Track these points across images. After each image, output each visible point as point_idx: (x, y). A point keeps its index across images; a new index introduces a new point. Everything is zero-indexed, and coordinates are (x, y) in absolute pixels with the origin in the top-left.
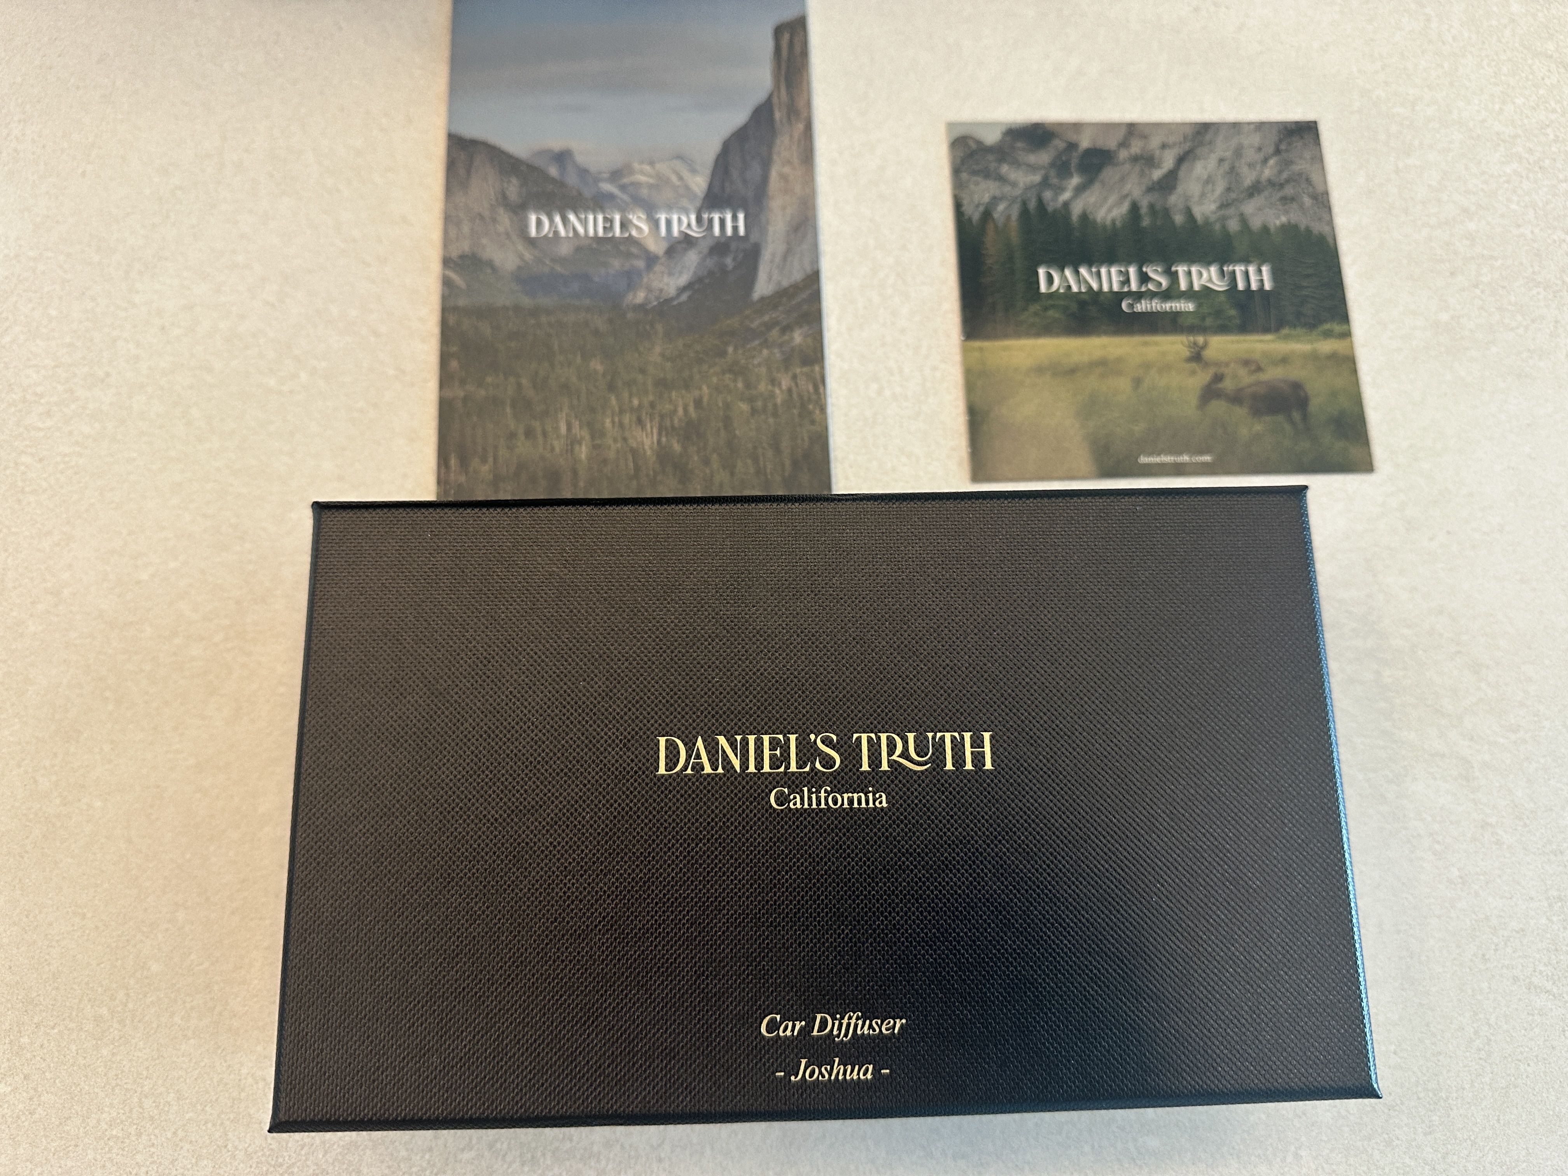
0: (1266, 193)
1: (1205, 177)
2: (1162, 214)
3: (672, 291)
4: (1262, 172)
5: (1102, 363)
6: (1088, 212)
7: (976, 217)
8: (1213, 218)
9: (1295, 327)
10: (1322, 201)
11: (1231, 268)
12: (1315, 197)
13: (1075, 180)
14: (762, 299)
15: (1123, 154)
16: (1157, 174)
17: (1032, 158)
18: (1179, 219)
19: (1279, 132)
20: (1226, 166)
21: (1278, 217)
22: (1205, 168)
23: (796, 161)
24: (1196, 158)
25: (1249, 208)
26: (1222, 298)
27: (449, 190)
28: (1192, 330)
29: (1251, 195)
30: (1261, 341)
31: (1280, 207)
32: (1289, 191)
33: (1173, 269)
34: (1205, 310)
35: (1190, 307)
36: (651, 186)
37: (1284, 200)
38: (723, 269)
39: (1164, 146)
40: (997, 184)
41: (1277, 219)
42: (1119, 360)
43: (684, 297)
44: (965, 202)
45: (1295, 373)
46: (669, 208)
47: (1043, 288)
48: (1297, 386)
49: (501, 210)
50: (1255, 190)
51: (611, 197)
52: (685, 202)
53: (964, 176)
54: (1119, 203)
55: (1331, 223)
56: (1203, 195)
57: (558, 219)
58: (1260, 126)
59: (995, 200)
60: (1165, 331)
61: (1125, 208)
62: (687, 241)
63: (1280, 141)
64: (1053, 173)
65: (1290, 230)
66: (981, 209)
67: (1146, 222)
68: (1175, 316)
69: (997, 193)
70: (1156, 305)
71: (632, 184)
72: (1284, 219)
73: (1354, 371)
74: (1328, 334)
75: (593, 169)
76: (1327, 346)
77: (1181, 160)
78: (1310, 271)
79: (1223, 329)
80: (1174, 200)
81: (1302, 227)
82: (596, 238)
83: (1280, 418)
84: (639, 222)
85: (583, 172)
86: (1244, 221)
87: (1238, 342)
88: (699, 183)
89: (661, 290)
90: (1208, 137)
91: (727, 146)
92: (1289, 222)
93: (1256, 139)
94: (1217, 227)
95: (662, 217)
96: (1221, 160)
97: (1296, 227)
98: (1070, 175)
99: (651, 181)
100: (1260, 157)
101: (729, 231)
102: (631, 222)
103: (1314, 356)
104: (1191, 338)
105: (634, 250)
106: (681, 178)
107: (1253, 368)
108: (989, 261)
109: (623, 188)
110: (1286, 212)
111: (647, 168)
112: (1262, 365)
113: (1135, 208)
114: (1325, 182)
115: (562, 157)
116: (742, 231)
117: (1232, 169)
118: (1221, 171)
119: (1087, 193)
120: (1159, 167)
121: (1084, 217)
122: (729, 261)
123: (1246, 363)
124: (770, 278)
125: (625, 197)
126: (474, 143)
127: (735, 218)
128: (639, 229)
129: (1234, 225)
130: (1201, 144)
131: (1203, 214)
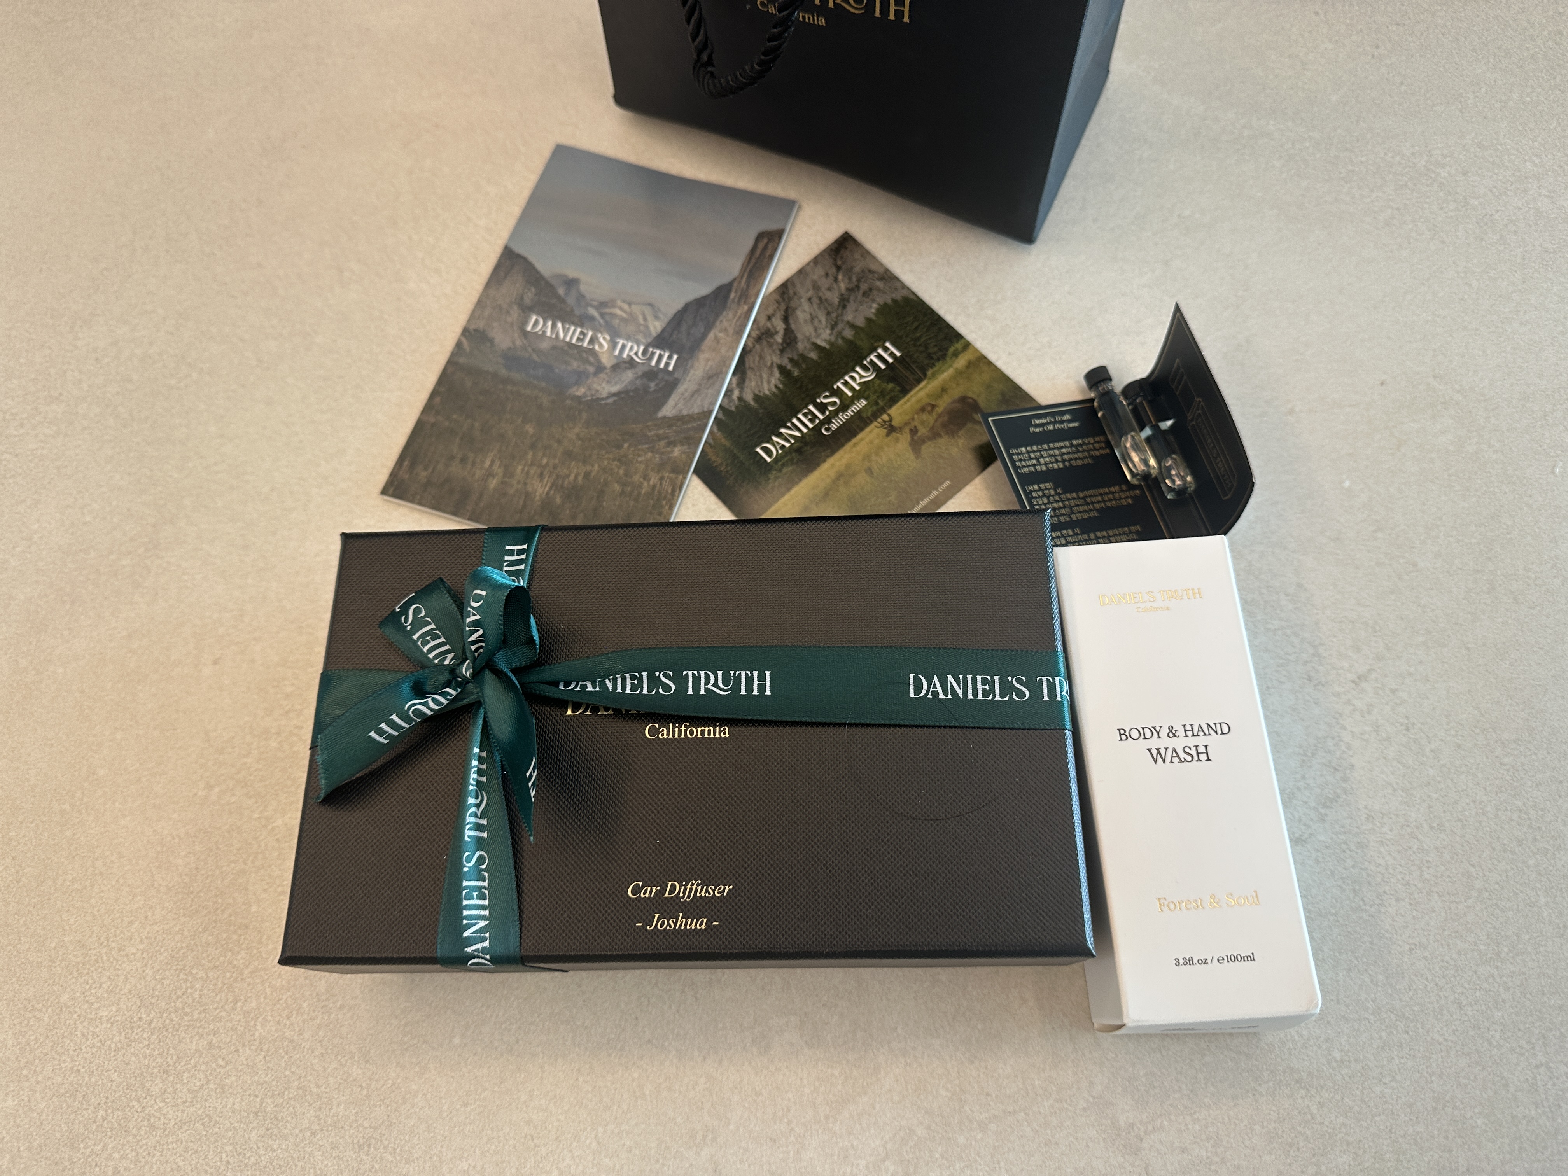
0: (852, 298)
1: (809, 317)
2: (800, 360)
4: (839, 287)
5: (840, 476)
6: (757, 392)
8: (833, 339)
9: (934, 365)
10: (888, 277)
11: (868, 360)
12: (882, 278)
16: (779, 339)
18: (813, 355)
19: (830, 255)
20: (815, 301)
21: (871, 307)
22: (804, 311)
24: (794, 310)
25: (849, 316)
26: (878, 382)
28: (875, 416)
29: (844, 307)
30: (921, 389)
31: (867, 300)
32: (864, 287)
33: (835, 387)
34: (873, 397)
35: (864, 402)
37: (865, 294)
41: (870, 310)
42: (848, 466)
45: (956, 392)
47: (769, 460)
48: (963, 399)
50: (844, 302)
54: (771, 374)
55: (904, 286)
56: (816, 329)
58: (816, 261)
60: (861, 428)
61: (777, 374)
63: (835, 260)
65: (883, 309)
67: (796, 372)
68: (858, 415)
70: (843, 418)
72: (875, 305)
73: (990, 363)
74: (956, 354)
76: (961, 362)
77: (786, 319)
78: (916, 324)
79: (893, 401)
80: (801, 346)
81: (889, 301)
83: (969, 425)
86: (852, 326)
87: (908, 400)
90: (791, 292)
92: (880, 305)
93: (820, 271)
94: (840, 341)
96: (810, 299)
97: (886, 304)
100: (831, 279)
103: (959, 373)
104: (879, 420)
107: (929, 408)
108: (723, 470)
110: (873, 301)
112: (934, 403)
113: (782, 369)
114: (881, 264)
117: (820, 298)
118: (815, 306)
119: (747, 381)
120: (777, 332)
121: (757, 398)
123: (923, 409)
129: (849, 334)
130: (790, 299)
131: (825, 340)
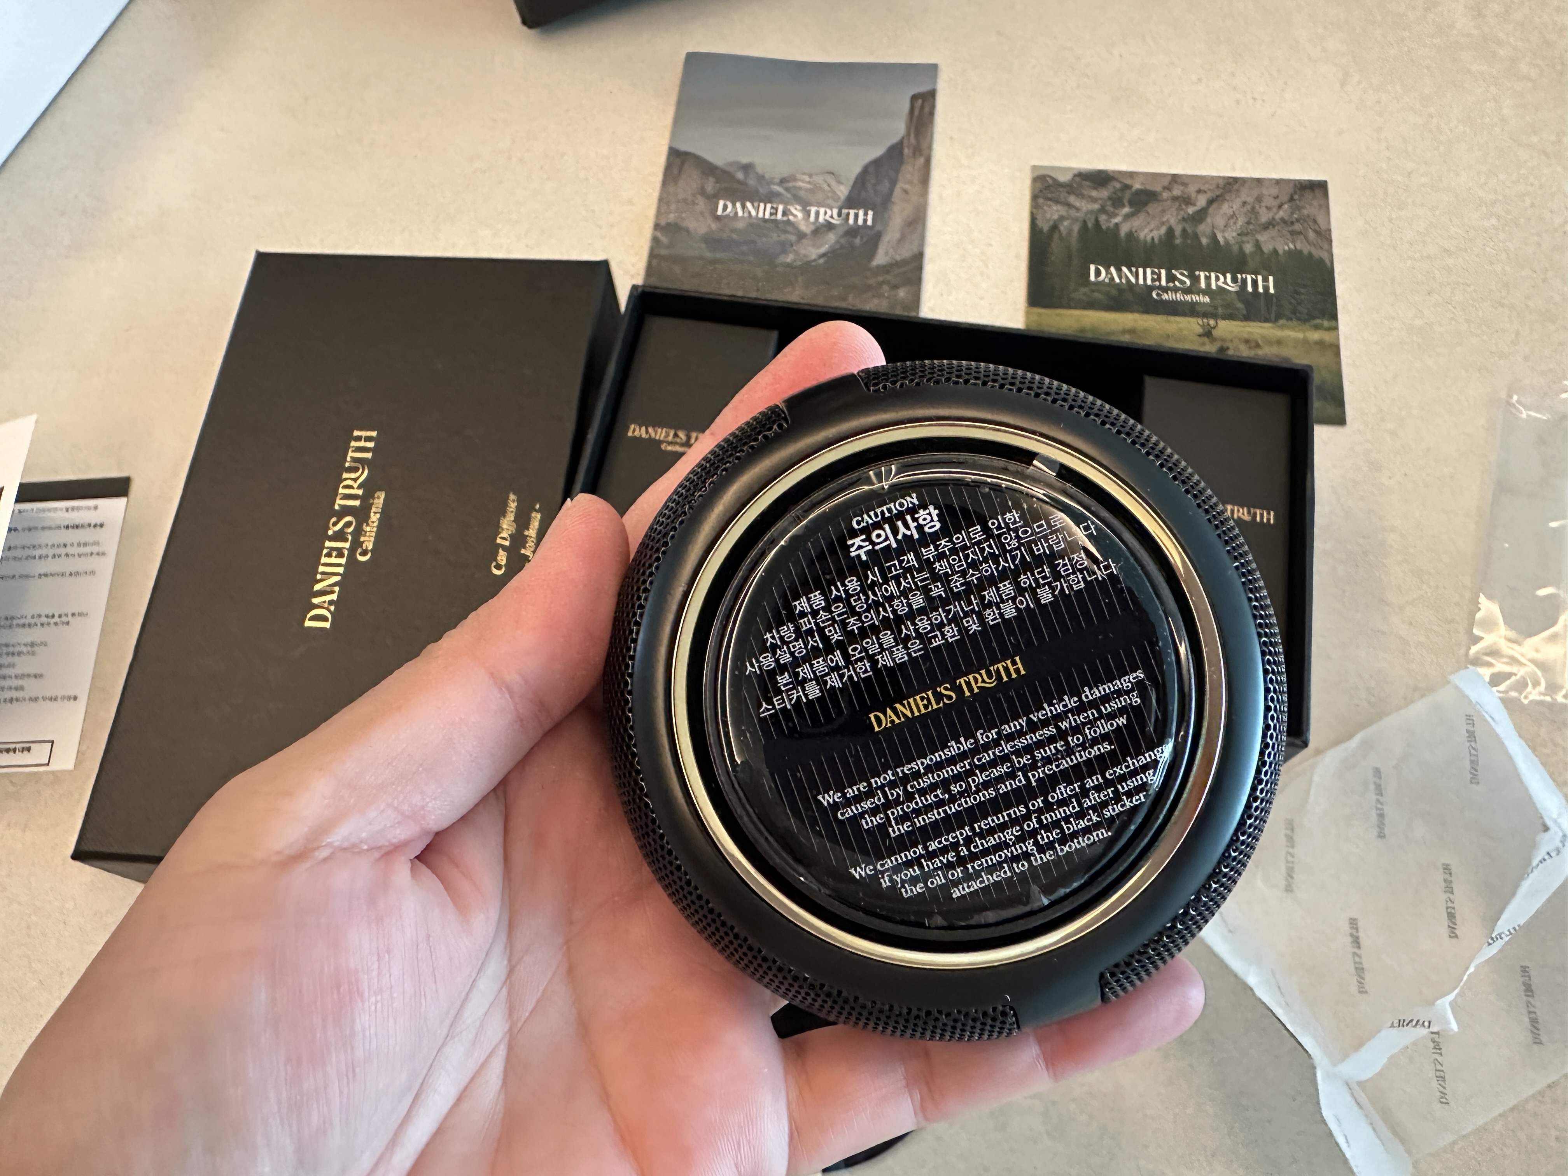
0: (1279, 228)
1: (1231, 213)
2: (1191, 237)
3: (813, 257)
4: (1277, 213)
5: (1133, 333)
6: (1133, 231)
7: (1046, 229)
8: (1232, 242)
9: (1291, 319)
10: (1325, 236)
11: (1244, 277)
12: (1318, 233)
13: (1127, 210)
14: (878, 267)
15: (1165, 195)
16: (1191, 210)
17: (1094, 193)
18: (1204, 241)
19: (1295, 185)
20: (1249, 207)
21: (1287, 245)
22: (1231, 207)
23: (916, 181)
24: (1225, 201)
25: (1262, 238)
26: (1234, 295)
27: (665, 183)
28: (1205, 315)
29: (1266, 228)
30: (1261, 327)
31: (1289, 237)
33: (1197, 274)
34: (1218, 303)
35: (1207, 299)
36: (807, 190)
37: (1292, 233)
38: (852, 247)
39: (1199, 191)
40: (1066, 208)
41: (1284, 246)
42: (1147, 332)
43: (821, 261)
44: (1039, 217)
45: (1287, 351)
46: (820, 205)
47: (1092, 278)
49: (699, 196)
50: (1269, 225)
51: (778, 195)
52: (830, 202)
53: (1041, 201)
54: (1158, 228)
55: (1329, 251)
56: (1226, 226)
57: (738, 205)
58: (1278, 182)
59: (1062, 218)
60: (1184, 314)
61: (1163, 230)
62: (829, 226)
63: (1295, 193)
64: (1109, 203)
65: (1295, 254)
66: (1051, 223)
67: (1178, 241)
68: (1193, 304)
69: (1064, 213)
70: (1179, 296)
71: (795, 187)
72: (1291, 246)
73: (1338, 355)
74: (1317, 327)
75: (767, 176)
76: (1315, 336)
77: (1211, 202)
78: (1308, 282)
79: (1231, 317)
80: (1203, 228)
81: (1306, 252)
82: (764, 220)
84: (797, 213)
85: (761, 178)
86: (1258, 245)
87: (1242, 326)
88: (843, 191)
89: (805, 256)
90: (1236, 188)
91: (865, 170)
92: (1295, 248)
93: (1274, 191)
94: (1235, 248)
95: (813, 210)
96: (1244, 203)
97: (1301, 252)
98: (1124, 206)
99: (809, 186)
100: (1276, 203)
101: (860, 222)
102: (789, 210)
103: (1305, 341)
104: (1205, 320)
105: (790, 229)
106: (829, 186)
107: (1253, 344)
108: (1053, 258)
109: (787, 189)
110: (1293, 242)
111: (807, 178)
112: (1261, 344)
113: (1170, 232)
114: (1329, 223)
115: (747, 168)
116: (869, 223)
117: (1253, 208)
118: (1244, 211)
119: (1135, 218)
120: (1194, 205)
121: (1130, 235)
122: (857, 241)
123: (1247, 341)
124: (886, 254)
125: (789, 196)
126: (687, 154)
127: (866, 214)
128: (795, 216)
129: (1248, 248)
130: (1230, 191)
131: (1225, 238)
